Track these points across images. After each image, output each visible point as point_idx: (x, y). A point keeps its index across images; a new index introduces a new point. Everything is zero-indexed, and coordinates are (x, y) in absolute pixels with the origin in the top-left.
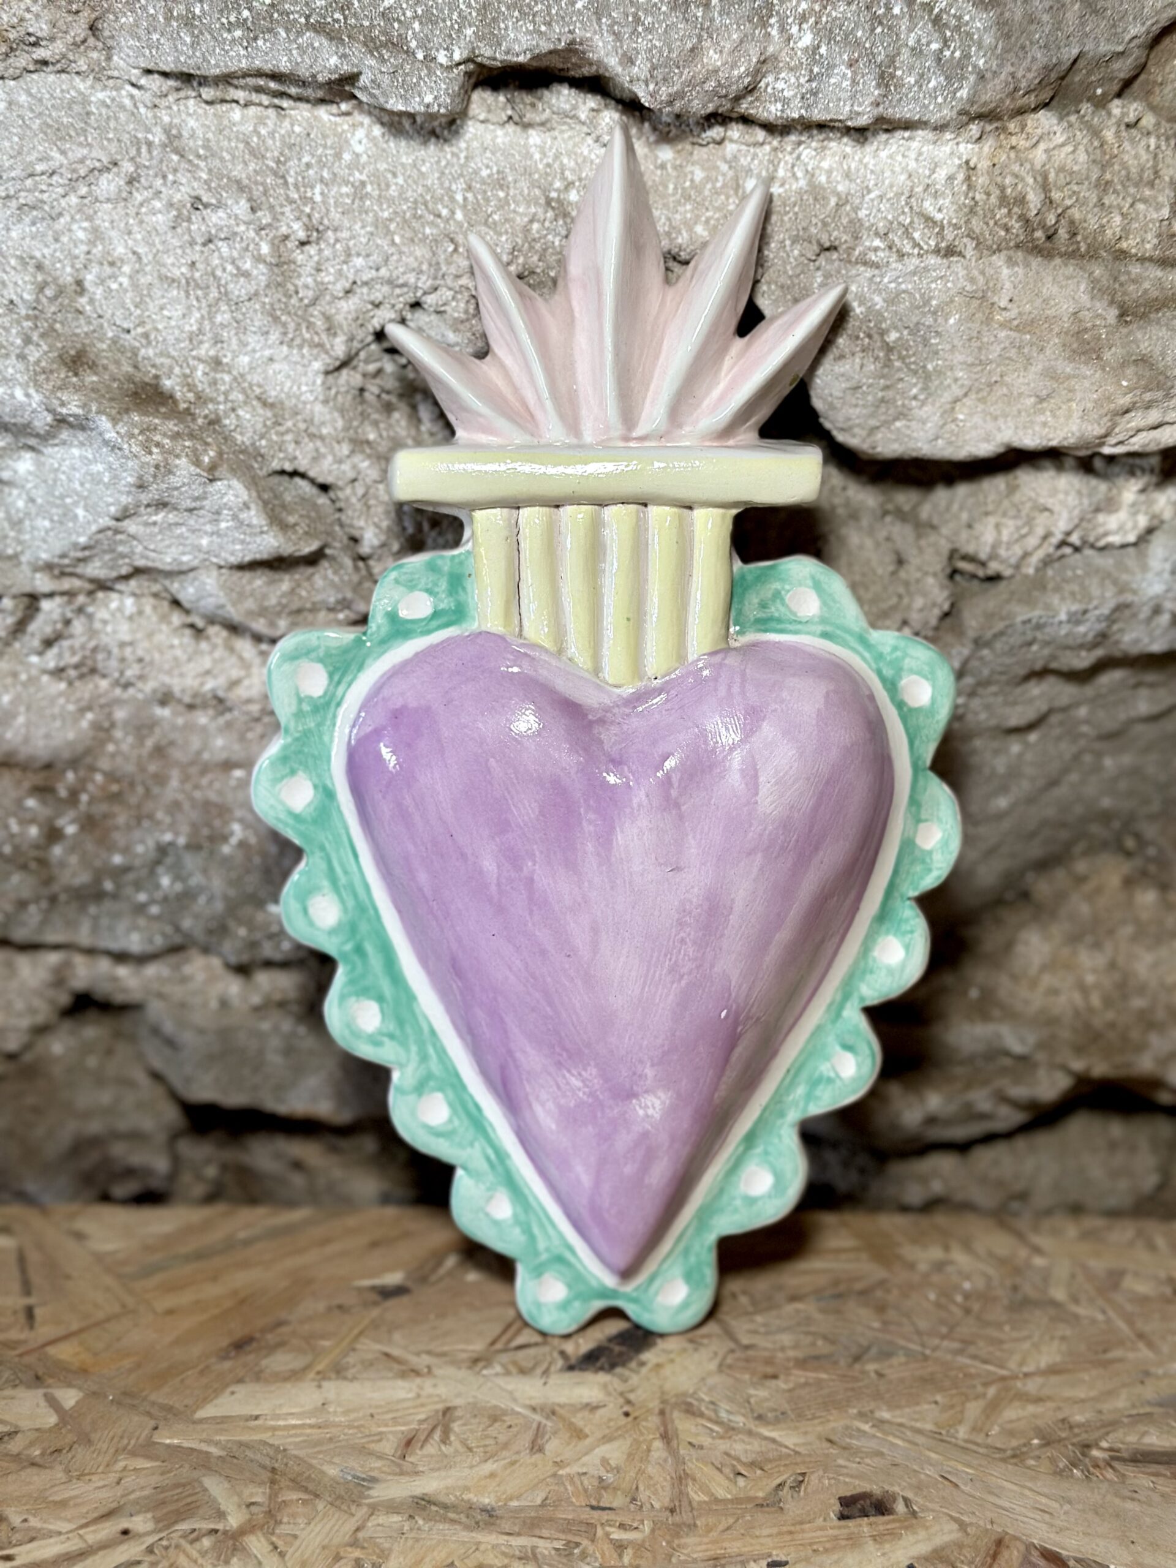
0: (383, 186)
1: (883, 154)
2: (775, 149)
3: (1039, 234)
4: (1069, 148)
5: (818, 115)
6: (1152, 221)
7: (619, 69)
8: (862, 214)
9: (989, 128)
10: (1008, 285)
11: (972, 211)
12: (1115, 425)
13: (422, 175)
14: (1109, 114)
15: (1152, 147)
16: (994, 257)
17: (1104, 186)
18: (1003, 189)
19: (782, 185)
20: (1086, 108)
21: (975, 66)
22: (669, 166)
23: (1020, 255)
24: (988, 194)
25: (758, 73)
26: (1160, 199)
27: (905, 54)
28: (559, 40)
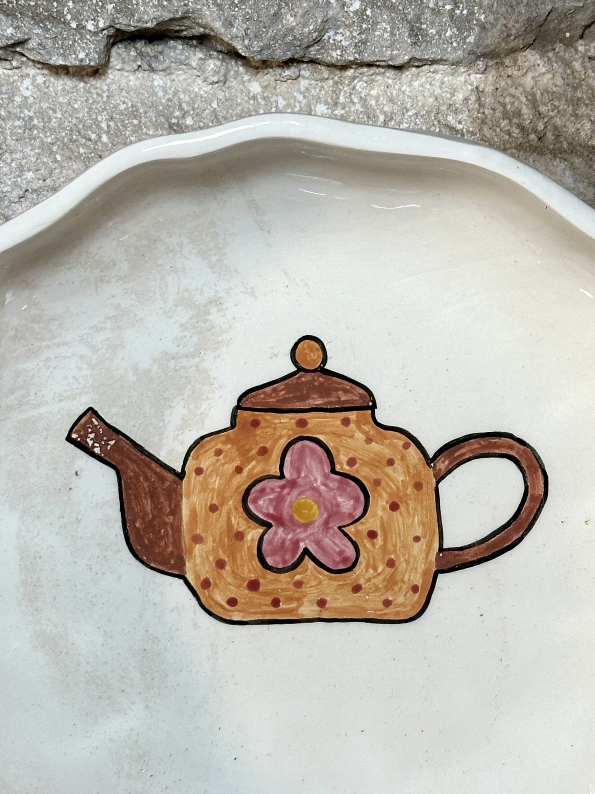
0: (46, 120)
1: (416, 84)
2: (336, 83)
3: (533, 137)
4: (550, 76)
5: (367, 57)
7: (223, 30)
9: (490, 63)
13: (75, 110)
14: (576, 50)
17: (576, 102)
18: (504, 105)
20: (559, 47)
21: (478, 20)
22: (259, 97)
23: (520, 153)
25: (322, 31)
27: (428, 14)
28: (177, 11)
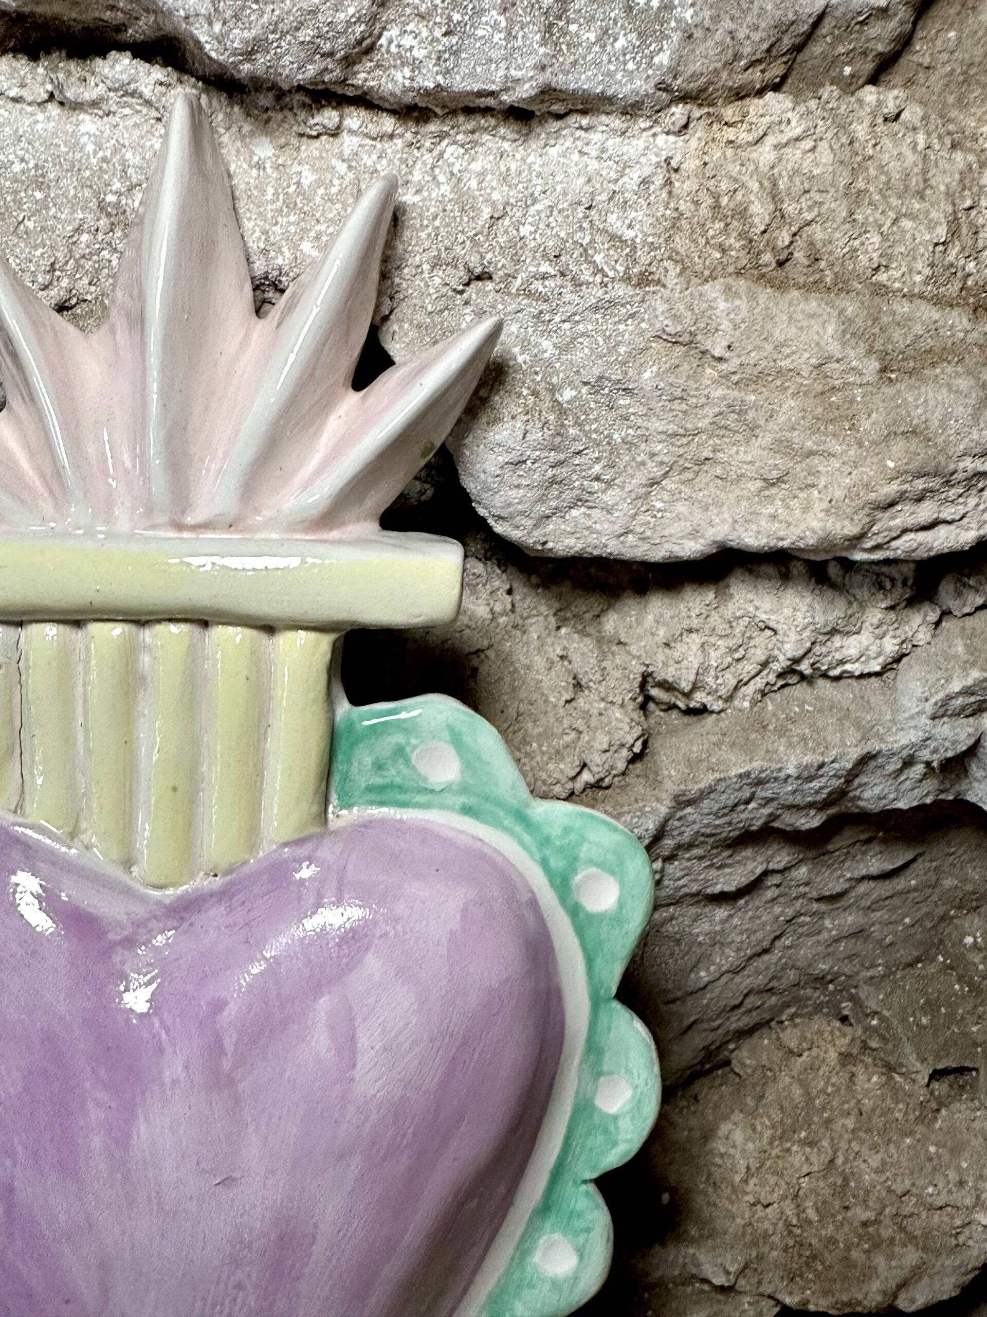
2: (409, 143)
3: (767, 257)
4: (808, 144)
6: (924, 243)
8: (525, 230)
9: (697, 113)
10: (726, 325)
11: (675, 224)
12: (873, 523)
14: (861, 102)
15: (921, 145)
16: (707, 287)
17: (855, 197)
18: (717, 198)
19: (418, 192)
20: (829, 91)
22: (268, 165)
23: (742, 284)
24: (697, 203)
25: (374, 23)
26: (934, 214)
